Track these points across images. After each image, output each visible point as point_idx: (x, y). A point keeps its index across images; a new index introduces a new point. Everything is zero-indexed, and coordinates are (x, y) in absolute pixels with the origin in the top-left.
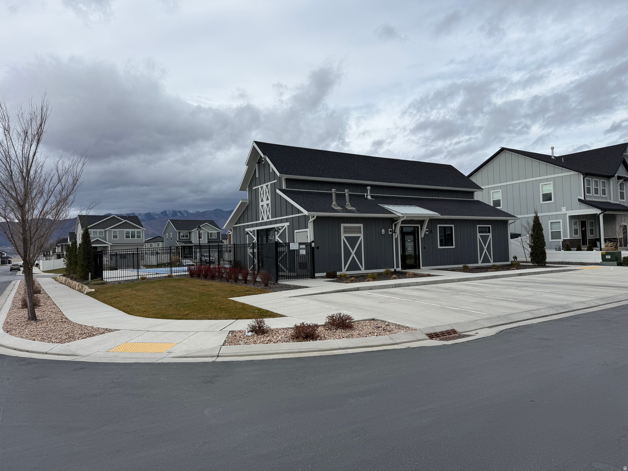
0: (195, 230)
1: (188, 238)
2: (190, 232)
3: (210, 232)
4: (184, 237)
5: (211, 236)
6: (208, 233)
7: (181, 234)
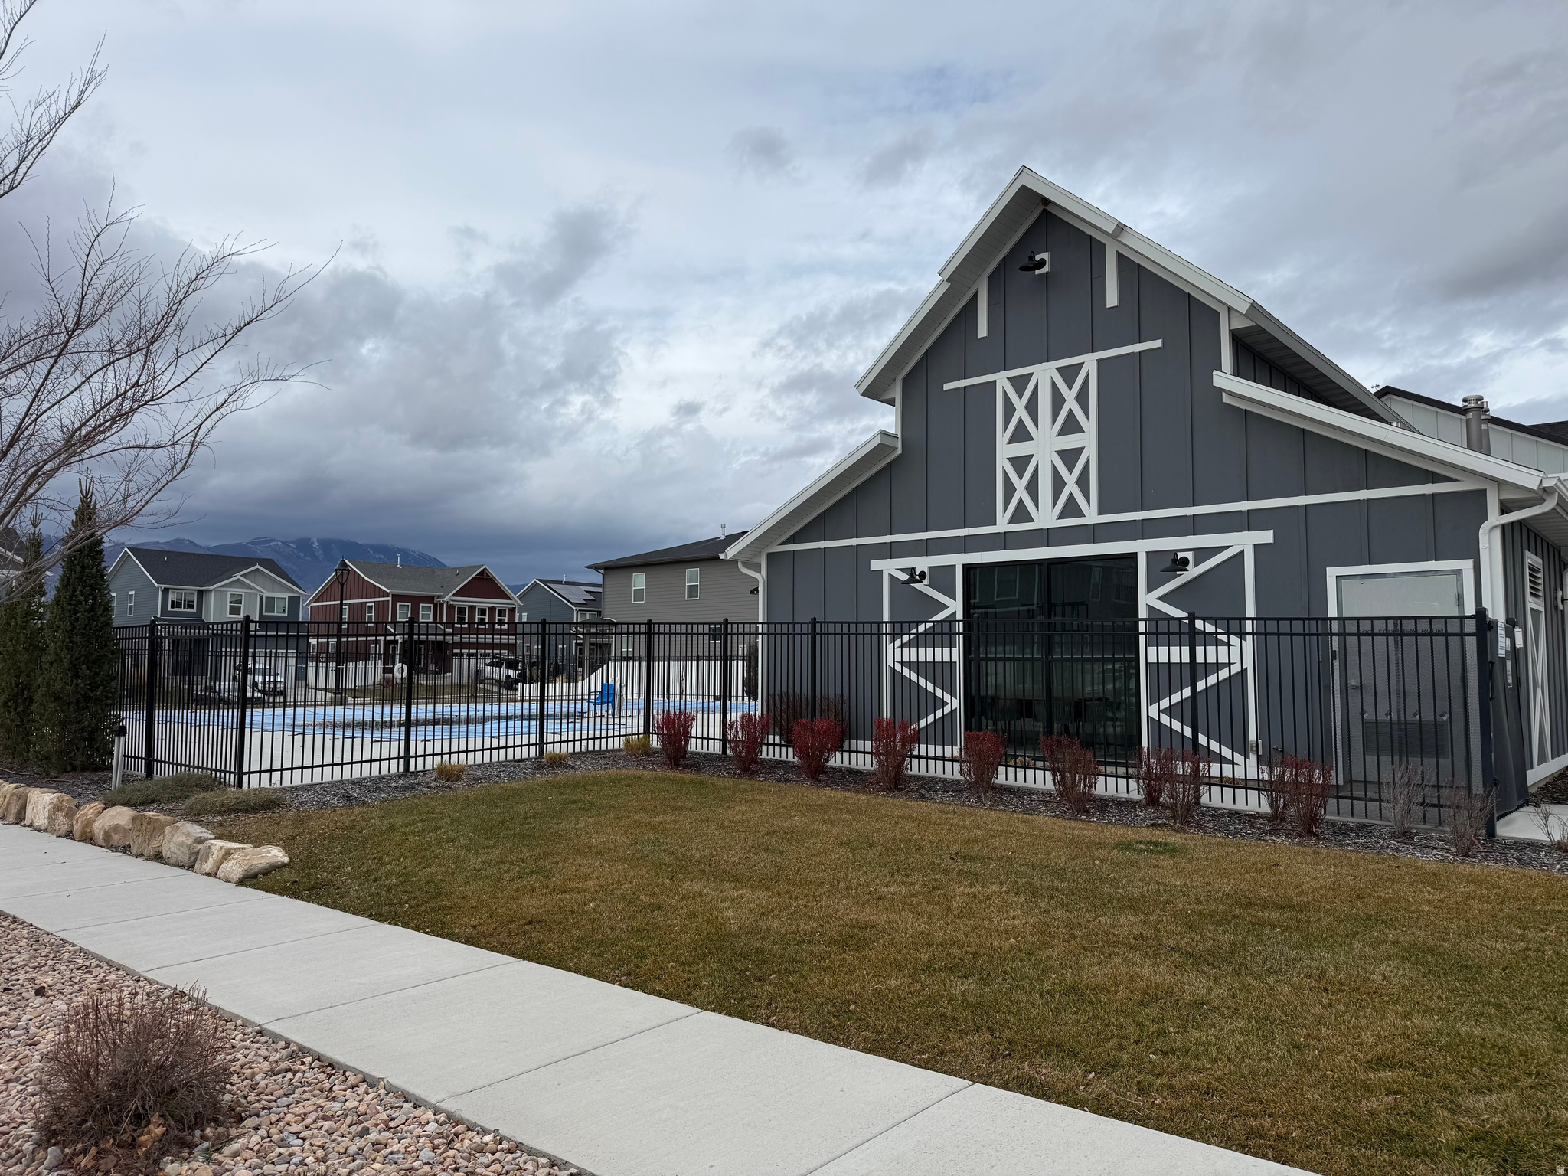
0: (221, 587)
1: (195, 610)
2: (200, 593)
3: (267, 594)
4: (179, 605)
5: (270, 608)
6: (261, 597)
7: (171, 597)
